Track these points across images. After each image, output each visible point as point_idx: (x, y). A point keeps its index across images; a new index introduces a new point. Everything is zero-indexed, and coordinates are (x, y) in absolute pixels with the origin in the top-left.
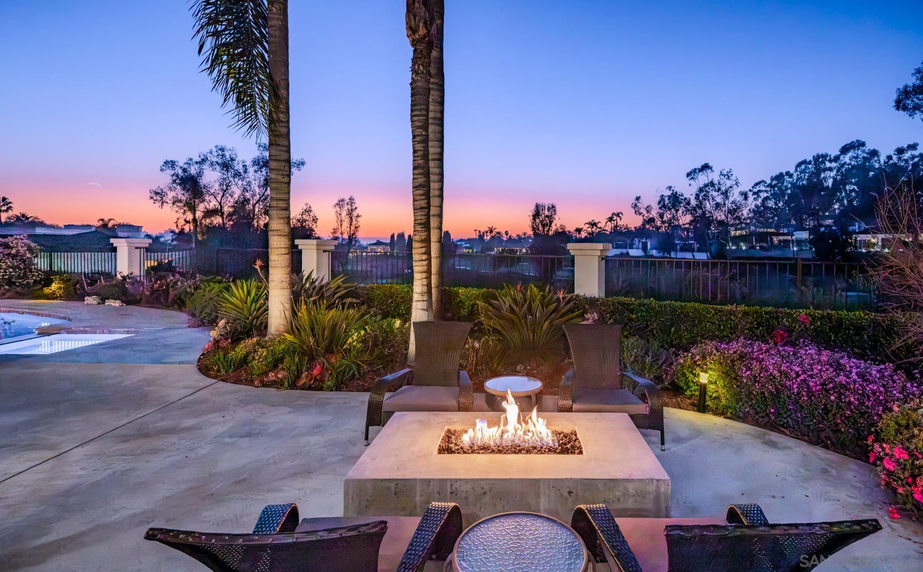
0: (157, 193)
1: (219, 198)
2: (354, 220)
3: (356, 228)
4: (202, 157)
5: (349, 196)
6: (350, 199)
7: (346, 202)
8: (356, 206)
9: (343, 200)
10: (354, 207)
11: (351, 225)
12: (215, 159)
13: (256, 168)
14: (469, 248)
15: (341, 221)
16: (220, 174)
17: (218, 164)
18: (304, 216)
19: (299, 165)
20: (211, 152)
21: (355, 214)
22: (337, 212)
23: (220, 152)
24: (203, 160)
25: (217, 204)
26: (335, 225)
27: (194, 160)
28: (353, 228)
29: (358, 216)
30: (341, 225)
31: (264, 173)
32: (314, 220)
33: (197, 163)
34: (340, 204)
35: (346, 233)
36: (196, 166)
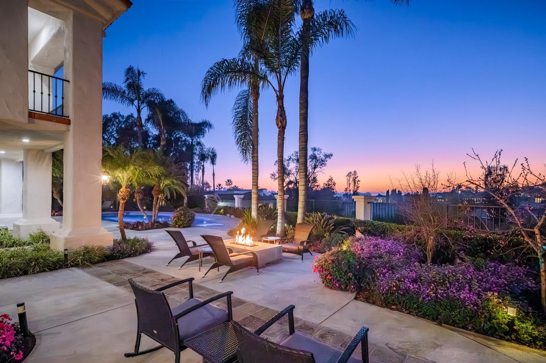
0: (273, 175)
1: (295, 176)
2: (356, 183)
3: (358, 187)
4: (289, 157)
5: (354, 171)
6: (354, 172)
7: (352, 174)
8: (358, 175)
9: (351, 173)
10: (356, 176)
11: (355, 186)
12: (294, 158)
13: (310, 160)
14: (442, 199)
15: (349, 184)
16: (295, 164)
17: (295, 160)
18: (329, 182)
19: (330, 156)
20: (293, 155)
21: (357, 180)
22: (347, 179)
23: (296, 154)
24: (290, 159)
25: (295, 178)
26: (346, 186)
27: (286, 159)
28: (356, 188)
29: (359, 181)
30: (350, 186)
31: (314, 162)
32: (334, 184)
33: (287, 160)
34: (349, 175)
35: (352, 190)
36: (287, 162)
